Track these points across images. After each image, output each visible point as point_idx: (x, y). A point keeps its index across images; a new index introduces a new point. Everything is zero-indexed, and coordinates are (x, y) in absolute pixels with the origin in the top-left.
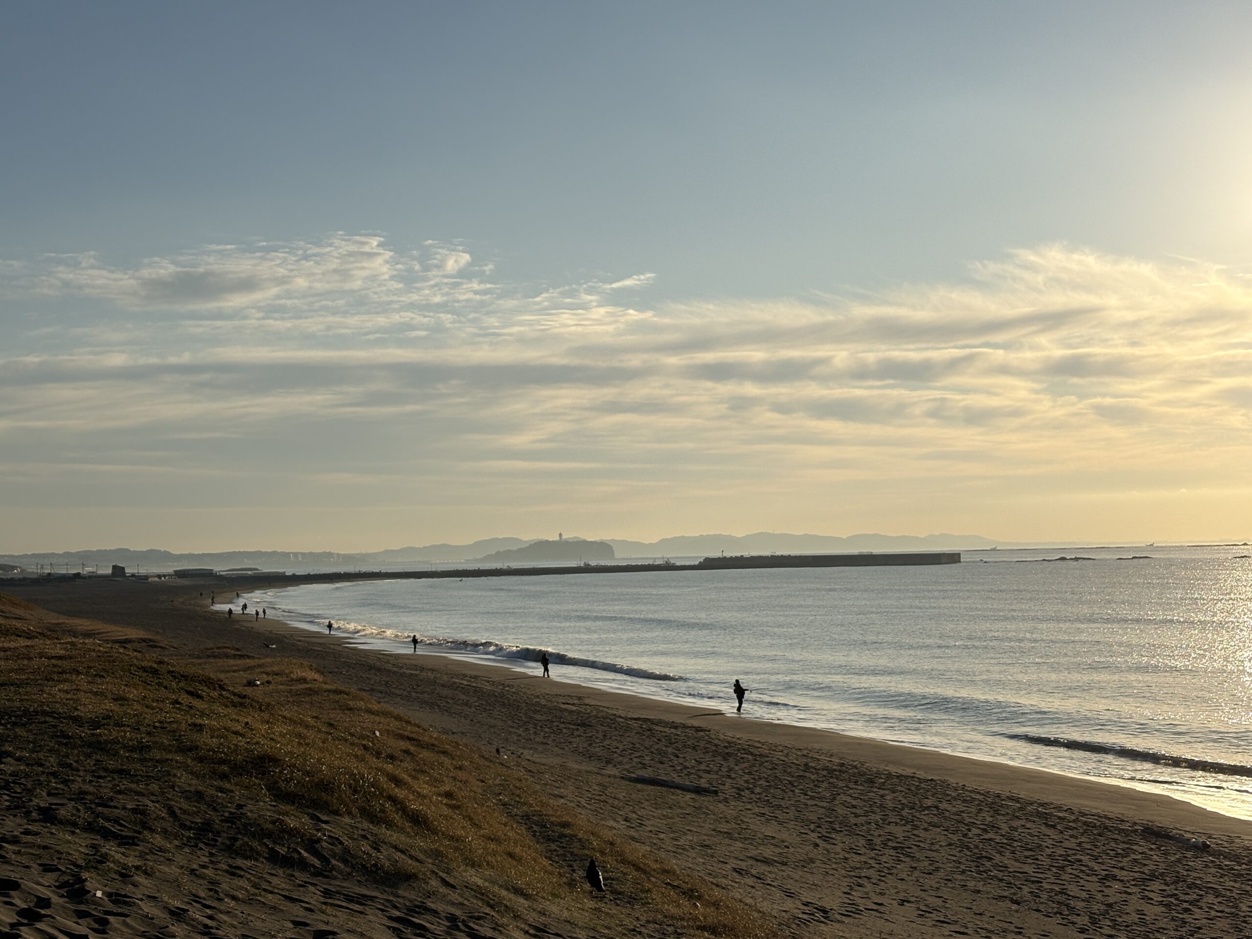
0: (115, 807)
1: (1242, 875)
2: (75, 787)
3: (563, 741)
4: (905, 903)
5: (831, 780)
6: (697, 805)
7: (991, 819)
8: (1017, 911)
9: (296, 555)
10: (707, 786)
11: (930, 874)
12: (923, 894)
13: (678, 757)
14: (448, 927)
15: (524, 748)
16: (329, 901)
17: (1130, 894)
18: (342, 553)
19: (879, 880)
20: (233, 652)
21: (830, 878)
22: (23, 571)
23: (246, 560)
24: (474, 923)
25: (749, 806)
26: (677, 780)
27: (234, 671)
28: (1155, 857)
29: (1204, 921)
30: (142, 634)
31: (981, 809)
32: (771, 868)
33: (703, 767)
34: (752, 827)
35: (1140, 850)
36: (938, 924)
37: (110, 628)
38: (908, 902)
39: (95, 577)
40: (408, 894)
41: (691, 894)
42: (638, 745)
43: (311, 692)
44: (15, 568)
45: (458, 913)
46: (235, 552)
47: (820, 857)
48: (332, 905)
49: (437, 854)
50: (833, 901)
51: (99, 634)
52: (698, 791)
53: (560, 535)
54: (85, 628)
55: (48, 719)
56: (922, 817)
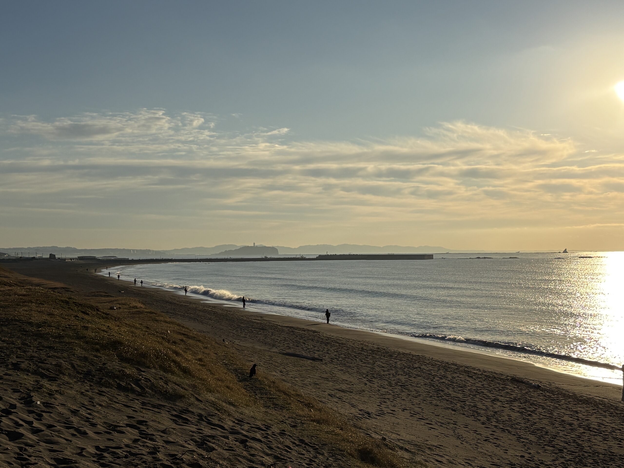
0: (47, 364)
1: (555, 400)
2: (29, 354)
3: (253, 336)
4: (405, 410)
5: (373, 355)
6: (313, 365)
7: (444, 373)
8: (454, 414)
9: (133, 250)
10: (318, 357)
11: (416, 397)
12: (413, 406)
13: (305, 344)
14: (198, 419)
15: (236, 339)
16: (144, 407)
17: (505, 407)
18: (155, 250)
19: (393, 400)
20: (104, 294)
21: (372, 399)
22: (9, 255)
23: (111, 252)
24: (210, 417)
25: (336, 366)
26: (304, 354)
27: (104, 303)
28: (516, 391)
29: (538, 420)
30: (62, 285)
31: (439, 369)
32: (345, 394)
33: (316, 349)
34: (337, 375)
35: (510, 388)
36: (419, 420)
37: (48, 282)
38: (406, 410)
39: (42, 259)
40: (180, 405)
41: (309, 405)
42: (287, 339)
43: (139, 313)
44: (5, 254)
45: (203, 413)
46: (105, 249)
47: (367, 389)
48: (145, 409)
49: (194, 387)
50: (372, 409)
51: (43, 285)
52: (314, 359)
53: (254, 243)
54: (37, 282)
55: (17, 323)
56: (413, 372)
